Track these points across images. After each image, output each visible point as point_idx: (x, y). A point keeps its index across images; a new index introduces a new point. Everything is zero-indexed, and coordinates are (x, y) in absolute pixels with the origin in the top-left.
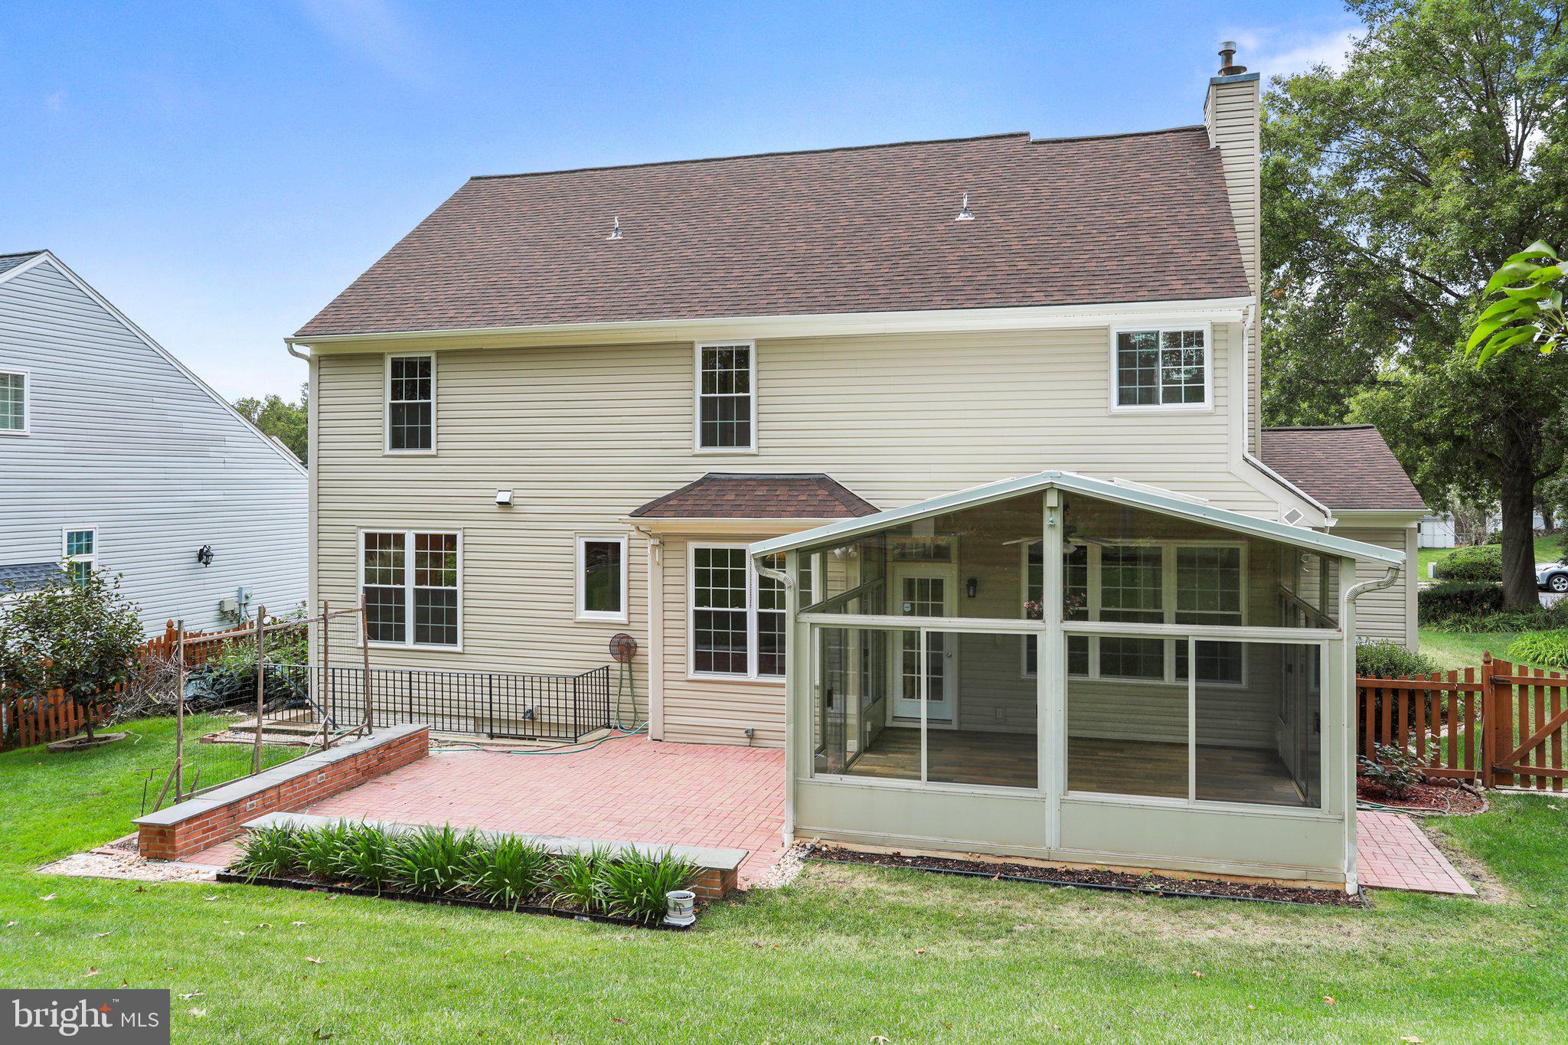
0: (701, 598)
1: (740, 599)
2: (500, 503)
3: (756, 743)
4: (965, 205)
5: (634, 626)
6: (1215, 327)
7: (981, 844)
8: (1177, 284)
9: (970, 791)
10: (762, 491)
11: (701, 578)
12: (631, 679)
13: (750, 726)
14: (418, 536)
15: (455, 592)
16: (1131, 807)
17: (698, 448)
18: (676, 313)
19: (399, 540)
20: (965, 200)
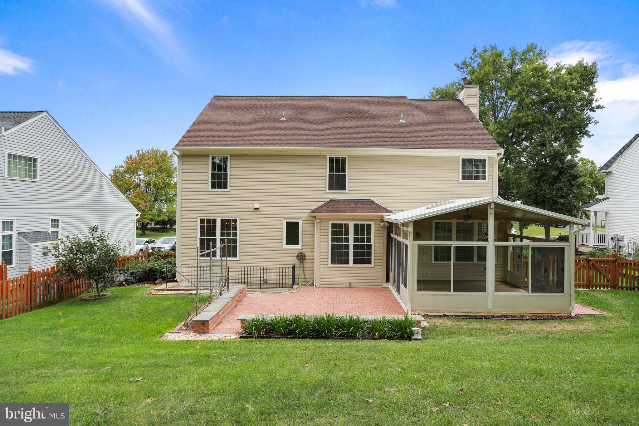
0: (333, 240)
1: (347, 240)
2: (254, 208)
3: (352, 286)
4: (402, 117)
5: (304, 250)
6: (489, 158)
7: (469, 310)
8: (480, 145)
9: (466, 294)
10: (353, 205)
11: (333, 233)
12: (303, 268)
13: (350, 281)
14: (221, 220)
15: (236, 239)
16: (512, 296)
17: (327, 190)
18: (322, 145)
19: (214, 221)
20: (402, 116)
